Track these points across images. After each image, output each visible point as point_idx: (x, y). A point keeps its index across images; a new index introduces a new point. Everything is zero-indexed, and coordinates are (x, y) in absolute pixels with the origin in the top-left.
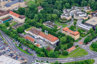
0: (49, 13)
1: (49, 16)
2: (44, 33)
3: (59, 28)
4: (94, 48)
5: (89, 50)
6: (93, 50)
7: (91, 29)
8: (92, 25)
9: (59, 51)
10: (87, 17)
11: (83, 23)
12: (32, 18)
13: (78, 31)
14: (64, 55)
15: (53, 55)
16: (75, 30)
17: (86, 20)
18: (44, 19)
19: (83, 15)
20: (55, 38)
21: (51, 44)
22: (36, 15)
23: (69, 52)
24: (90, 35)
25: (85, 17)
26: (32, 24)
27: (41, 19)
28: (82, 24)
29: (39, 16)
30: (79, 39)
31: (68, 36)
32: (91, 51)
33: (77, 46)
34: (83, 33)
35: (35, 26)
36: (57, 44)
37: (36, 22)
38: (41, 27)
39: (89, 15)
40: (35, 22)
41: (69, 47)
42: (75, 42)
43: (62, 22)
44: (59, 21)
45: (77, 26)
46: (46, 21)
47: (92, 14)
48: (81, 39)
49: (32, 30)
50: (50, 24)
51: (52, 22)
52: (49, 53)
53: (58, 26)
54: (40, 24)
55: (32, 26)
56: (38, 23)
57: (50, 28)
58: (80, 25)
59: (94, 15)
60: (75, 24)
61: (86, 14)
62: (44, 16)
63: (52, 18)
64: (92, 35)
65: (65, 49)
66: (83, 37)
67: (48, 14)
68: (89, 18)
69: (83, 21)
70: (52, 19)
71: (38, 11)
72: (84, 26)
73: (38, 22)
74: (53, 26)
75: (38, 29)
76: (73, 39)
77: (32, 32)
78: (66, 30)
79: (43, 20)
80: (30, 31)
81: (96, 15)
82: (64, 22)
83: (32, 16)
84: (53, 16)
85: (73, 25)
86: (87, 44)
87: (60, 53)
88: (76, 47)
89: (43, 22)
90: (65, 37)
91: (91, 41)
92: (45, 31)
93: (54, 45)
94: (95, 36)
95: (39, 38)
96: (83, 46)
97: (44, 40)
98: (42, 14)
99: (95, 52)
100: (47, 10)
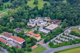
1: (18, 24)
2: (14, 36)
3: (26, 32)
4: (51, 45)
5: (47, 47)
6: (50, 47)
7: (49, 32)
8: (50, 30)
9: (25, 49)
10: (47, 24)
11: (44, 28)
12: (5, 26)
13: (40, 34)
14: (28, 51)
15: (20, 51)
16: (38, 33)
17: (46, 26)
18: (15, 26)
19: (44, 23)
20: (22, 39)
21: (19, 44)
22: (8, 24)
23: (32, 49)
24: (48, 37)
25: (46, 24)
26: (5, 30)
27: (12, 26)
28: (43, 30)
29: (10, 24)
30: (41, 40)
31: (32, 38)
32: (49, 48)
33: (39, 45)
34: (44, 35)
36: (24, 43)
37: (8, 28)
39: (48, 23)
40: (7, 28)
41: (32, 45)
42: (37, 42)
43: (28, 29)
44: (26, 28)
45: (39, 31)
47: (51, 22)
48: (42, 40)
49: (5, 34)
50: (19, 30)
51: (20, 28)
52: (17, 50)
53: (25, 31)
54: (11, 30)
56: (9, 29)
57: (19, 32)
58: (42, 30)
59: (52, 23)
60: (38, 29)
61: (46, 22)
62: (14, 24)
63: (20, 25)
64: (50, 37)
65: (29, 47)
66: (43, 38)
67: (17, 22)
68: (48, 25)
69: (44, 27)
70: (20, 26)
71: (10, 20)
72: (45, 30)
73: (9, 28)
74: (21, 31)
75: (10, 33)
76: (36, 39)
77: (4, 36)
78: (31, 33)
79: (14, 27)
81: (53, 23)
82: (30, 28)
83: (5, 24)
84: (21, 24)
85: (37, 30)
86: (46, 43)
87: (25, 50)
88: (37, 45)
89: (14, 28)
90: (30, 38)
91: (49, 41)
92: (15, 34)
93: (21, 44)
94: (52, 37)
95: (10, 40)
96: (43, 45)
97: (14, 41)
98: (13, 22)
99: (52, 48)
100: (17, 20)
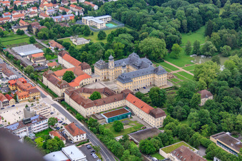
0: (227, 109)
1: (229, 119)
12: (182, 119)
18: (215, 127)
22: (194, 114)
26: (182, 136)
27: (207, 125)
29: (202, 115)
35: (187, 142)
37: (192, 131)
38: (204, 146)
40: (189, 130)
46: (220, 130)
49: (180, 153)
50: (230, 141)
51: (234, 135)
54: (203, 138)
55: (181, 139)
56: (197, 134)
57: (228, 151)
62: (216, 117)
63: (236, 124)
67: (225, 113)
70: (234, 127)
73: (196, 131)
74: (237, 146)
75: (196, 151)
77: (179, 158)
79: (212, 129)
80: (175, 154)
83: (183, 113)
84: (238, 121)
89: (211, 133)
92: (215, 159)
98: (209, 110)
100: (225, 103)
